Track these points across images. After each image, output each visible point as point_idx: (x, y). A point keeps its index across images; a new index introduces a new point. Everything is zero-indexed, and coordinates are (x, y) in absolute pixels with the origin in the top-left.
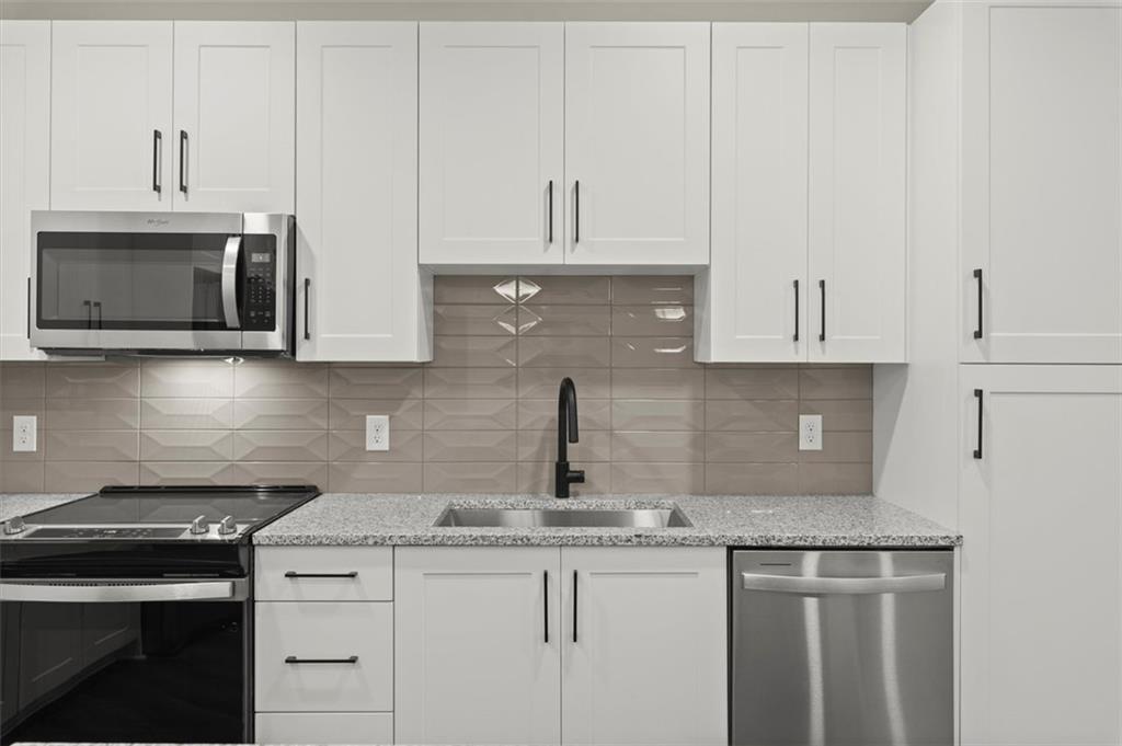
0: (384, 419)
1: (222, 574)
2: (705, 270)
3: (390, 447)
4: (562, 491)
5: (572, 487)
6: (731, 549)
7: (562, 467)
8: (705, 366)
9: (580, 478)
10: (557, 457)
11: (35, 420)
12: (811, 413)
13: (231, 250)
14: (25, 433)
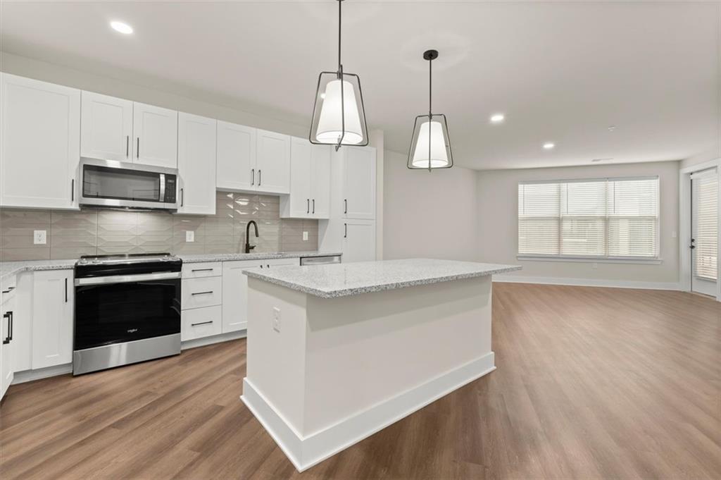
0: (193, 232)
3: (194, 241)
4: (247, 251)
5: (250, 250)
6: (301, 258)
7: (247, 245)
9: (253, 248)
10: (246, 243)
11: (45, 232)
12: (306, 231)
13: (162, 178)
14: (40, 237)
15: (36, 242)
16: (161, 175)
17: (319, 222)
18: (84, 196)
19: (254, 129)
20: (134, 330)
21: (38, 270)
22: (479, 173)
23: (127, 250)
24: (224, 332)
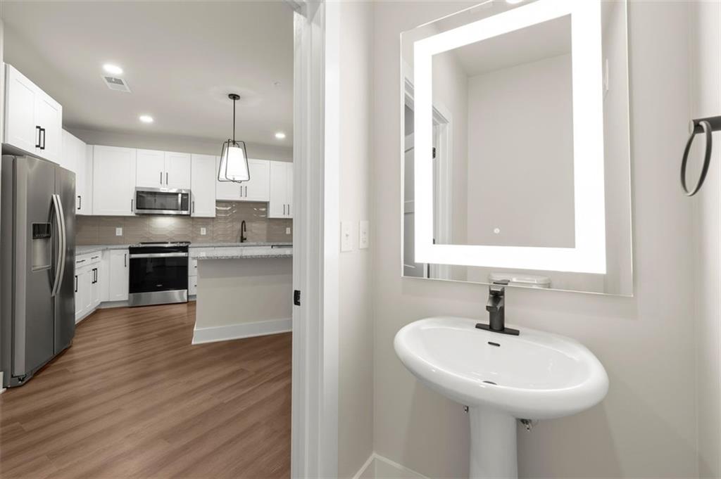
0: (205, 229)
1: (183, 252)
2: (269, 202)
3: (206, 234)
4: (242, 241)
7: (242, 237)
8: (269, 219)
9: (245, 239)
10: (241, 235)
11: (121, 229)
12: (288, 227)
13: (180, 195)
14: (119, 232)
15: (116, 234)
18: (136, 208)
20: (160, 285)
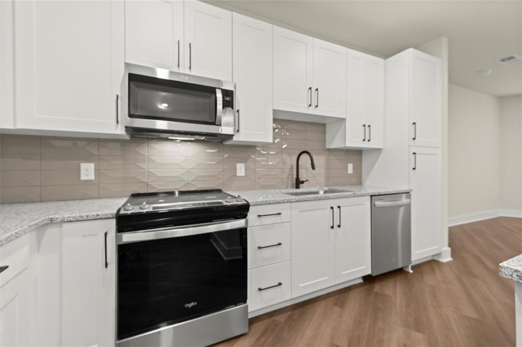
0: (243, 165)
3: (246, 174)
4: (297, 187)
5: (301, 185)
6: (371, 196)
7: (297, 179)
9: (303, 182)
10: (295, 176)
11: (92, 165)
12: (350, 163)
13: (219, 95)
14: (88, 171)
15: (83, 177)
16: (217, 90)
17: (363, 152)
18: (131, 116)
19: (311, 38)
20: (192, 304)
21: (67, 222)
22: (503, 100)
23: (178, 187)
24: (293, 297)
